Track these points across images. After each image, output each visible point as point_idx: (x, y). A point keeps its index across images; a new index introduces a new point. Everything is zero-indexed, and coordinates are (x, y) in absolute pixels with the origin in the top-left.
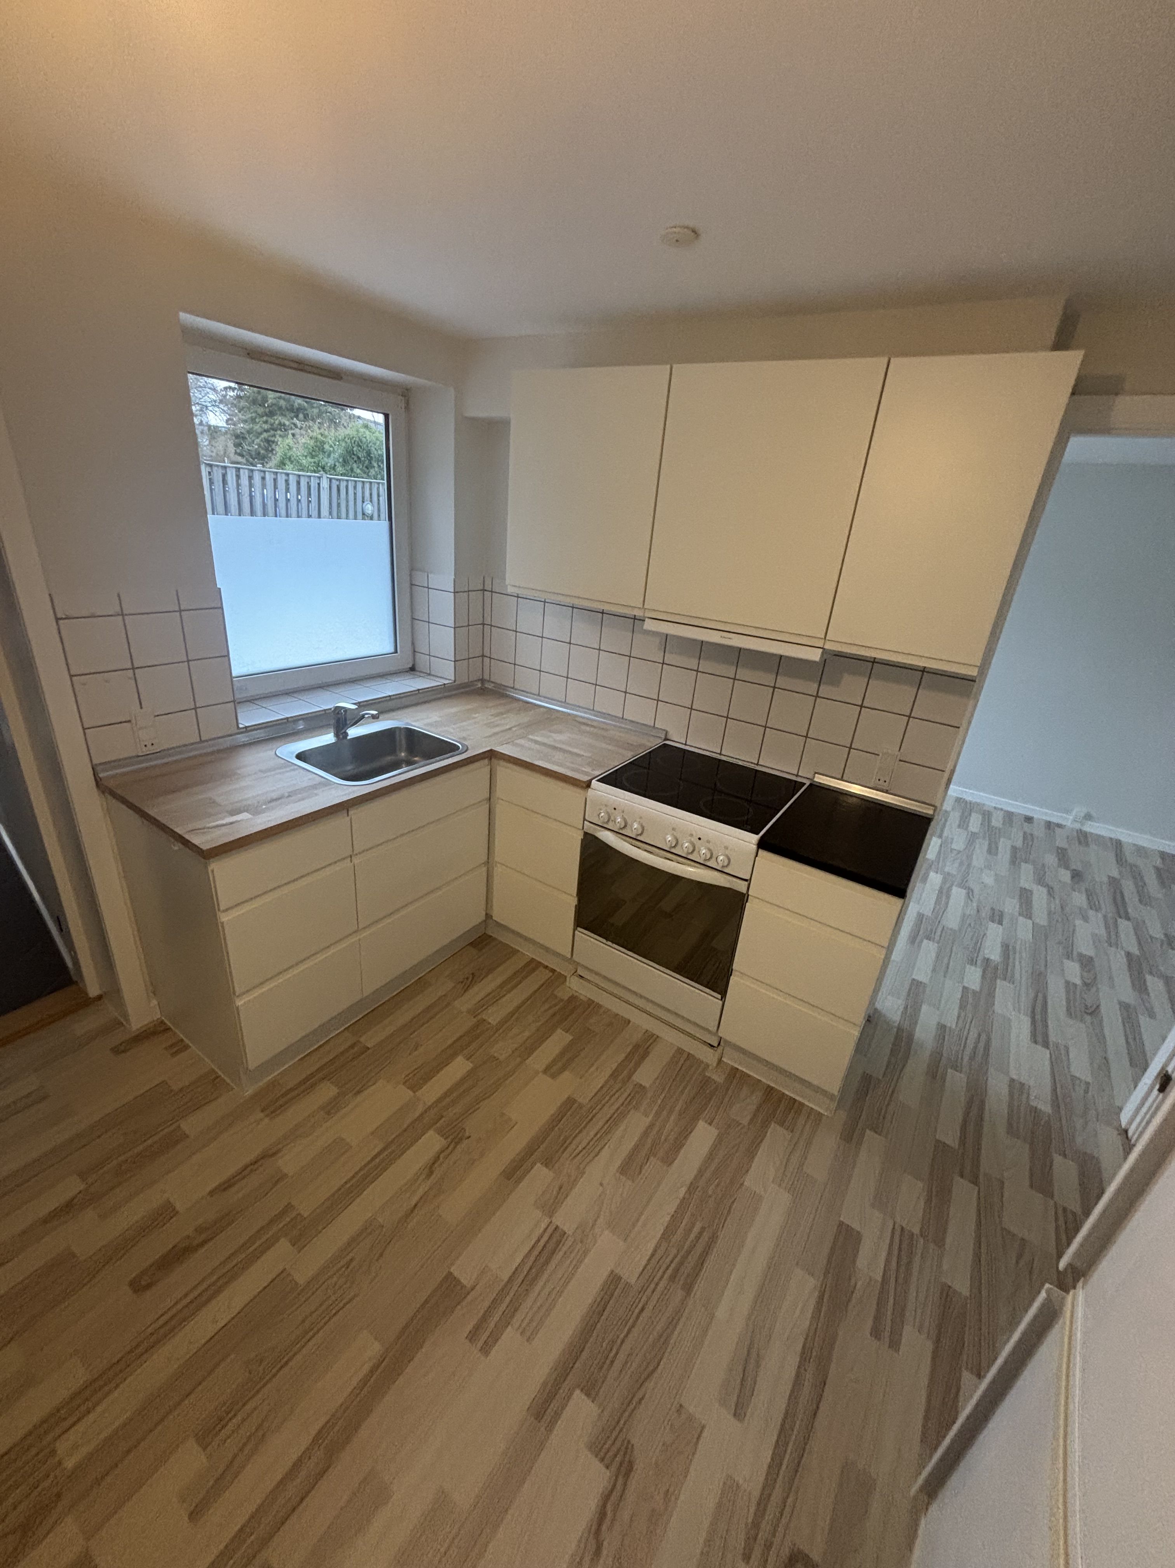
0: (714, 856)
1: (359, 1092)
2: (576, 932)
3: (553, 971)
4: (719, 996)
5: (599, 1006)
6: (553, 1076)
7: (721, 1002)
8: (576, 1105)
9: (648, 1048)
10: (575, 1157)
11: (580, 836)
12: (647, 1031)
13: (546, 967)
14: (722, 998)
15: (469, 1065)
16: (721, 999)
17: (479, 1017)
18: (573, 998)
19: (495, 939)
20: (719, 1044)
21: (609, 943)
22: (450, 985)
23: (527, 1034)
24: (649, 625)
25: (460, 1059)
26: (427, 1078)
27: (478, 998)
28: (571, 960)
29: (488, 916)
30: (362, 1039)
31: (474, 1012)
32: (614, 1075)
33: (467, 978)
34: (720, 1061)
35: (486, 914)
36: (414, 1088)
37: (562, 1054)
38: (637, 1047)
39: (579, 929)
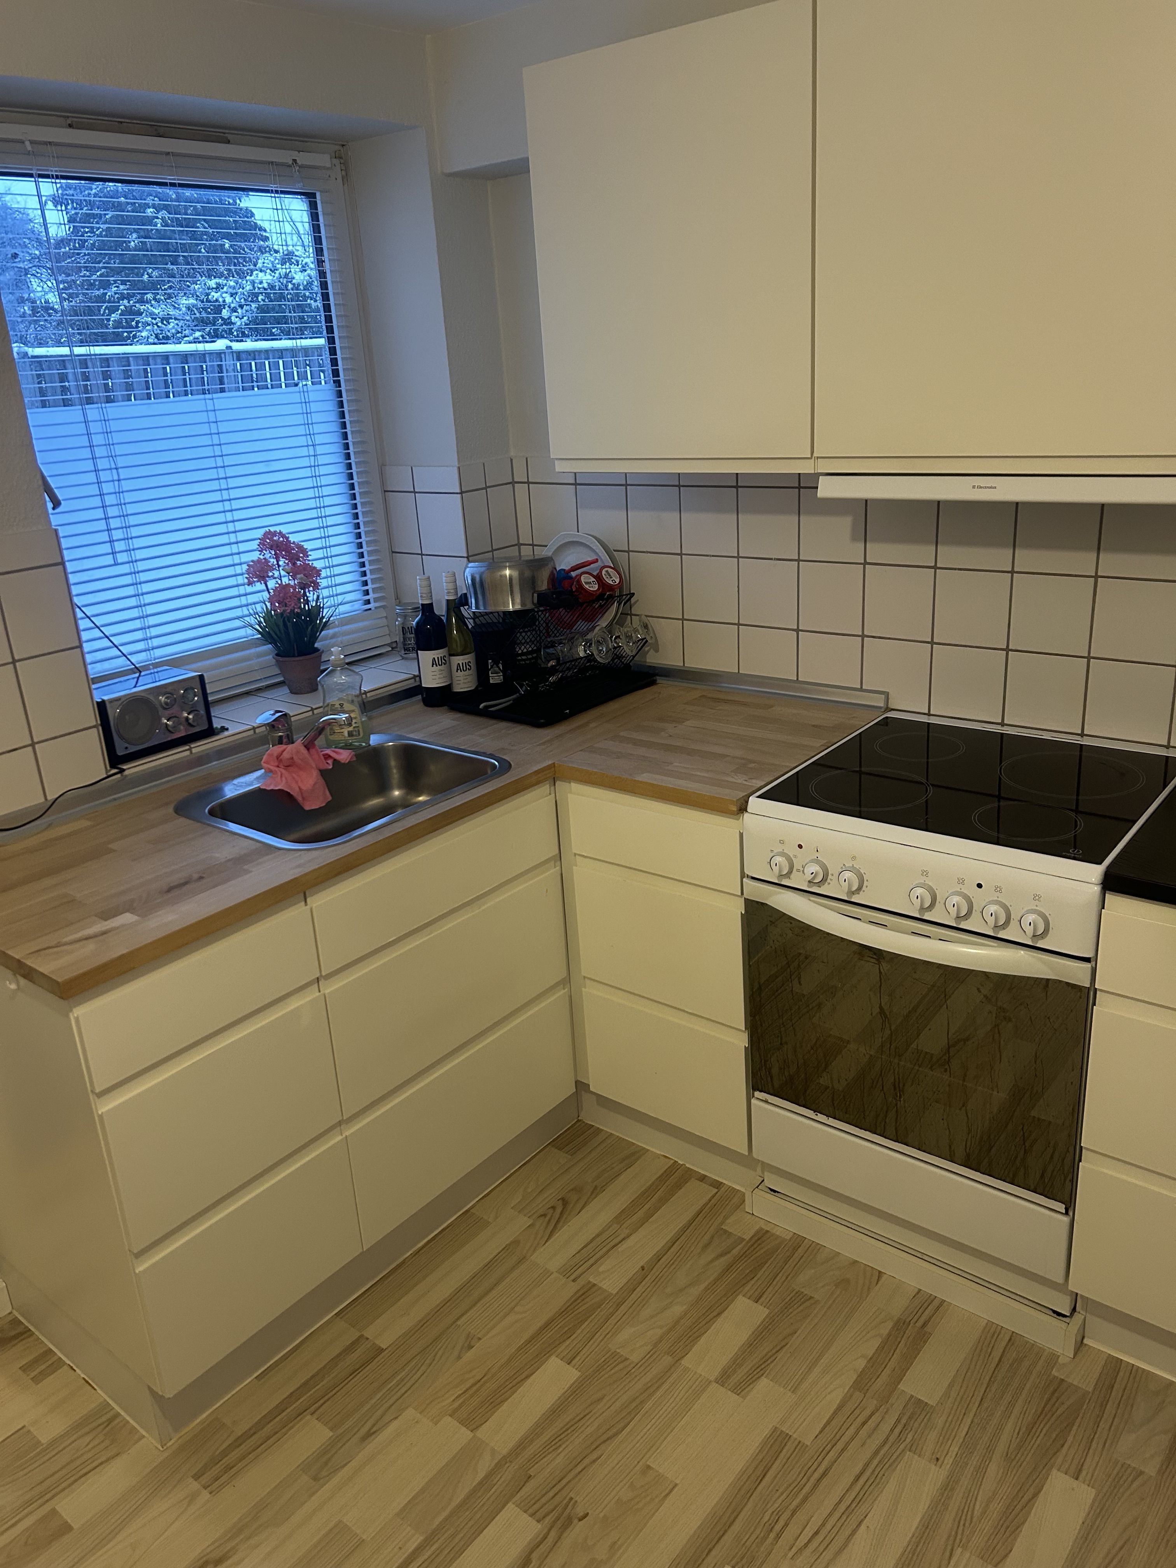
0: (1015, 916)
1: (369, 1435)
2: (753, 1101)
3: (717, 1185)
4: (1061, 1208)
5: (816, 1248)
6: (740, 1389)
7: (1066, 1219)
8: (790, 1446)
9: (924, 1325)
10: (801, 1550)
11: (739, 908)
12: (920, 1290)
13: (703, 1178)
14: (1067, 1210)
15: (572, 1374)
16: (1067, 1213)
17: (581, 1282)
18: (762, 1236)
19: (599, 1131)
20: (1074, 1309)
21: (821, 1118)
22: (524, 1221)
23: (678, 1310)
24: (827, 489)
25: (554, 1363)
26: (495, 1401)
27: (576, 1246)
28: (748, 1160)
29: (581, 1087)
30: (367, 1333)
31: (569, 1271)
32: (861, 1384)
33: (553, 1208)
34: (1080, 1345)
35: (578, 1083)
36: (472, 1422)
37: (751, 1345)
38: (901, 1325)
39: (757, 1094)
